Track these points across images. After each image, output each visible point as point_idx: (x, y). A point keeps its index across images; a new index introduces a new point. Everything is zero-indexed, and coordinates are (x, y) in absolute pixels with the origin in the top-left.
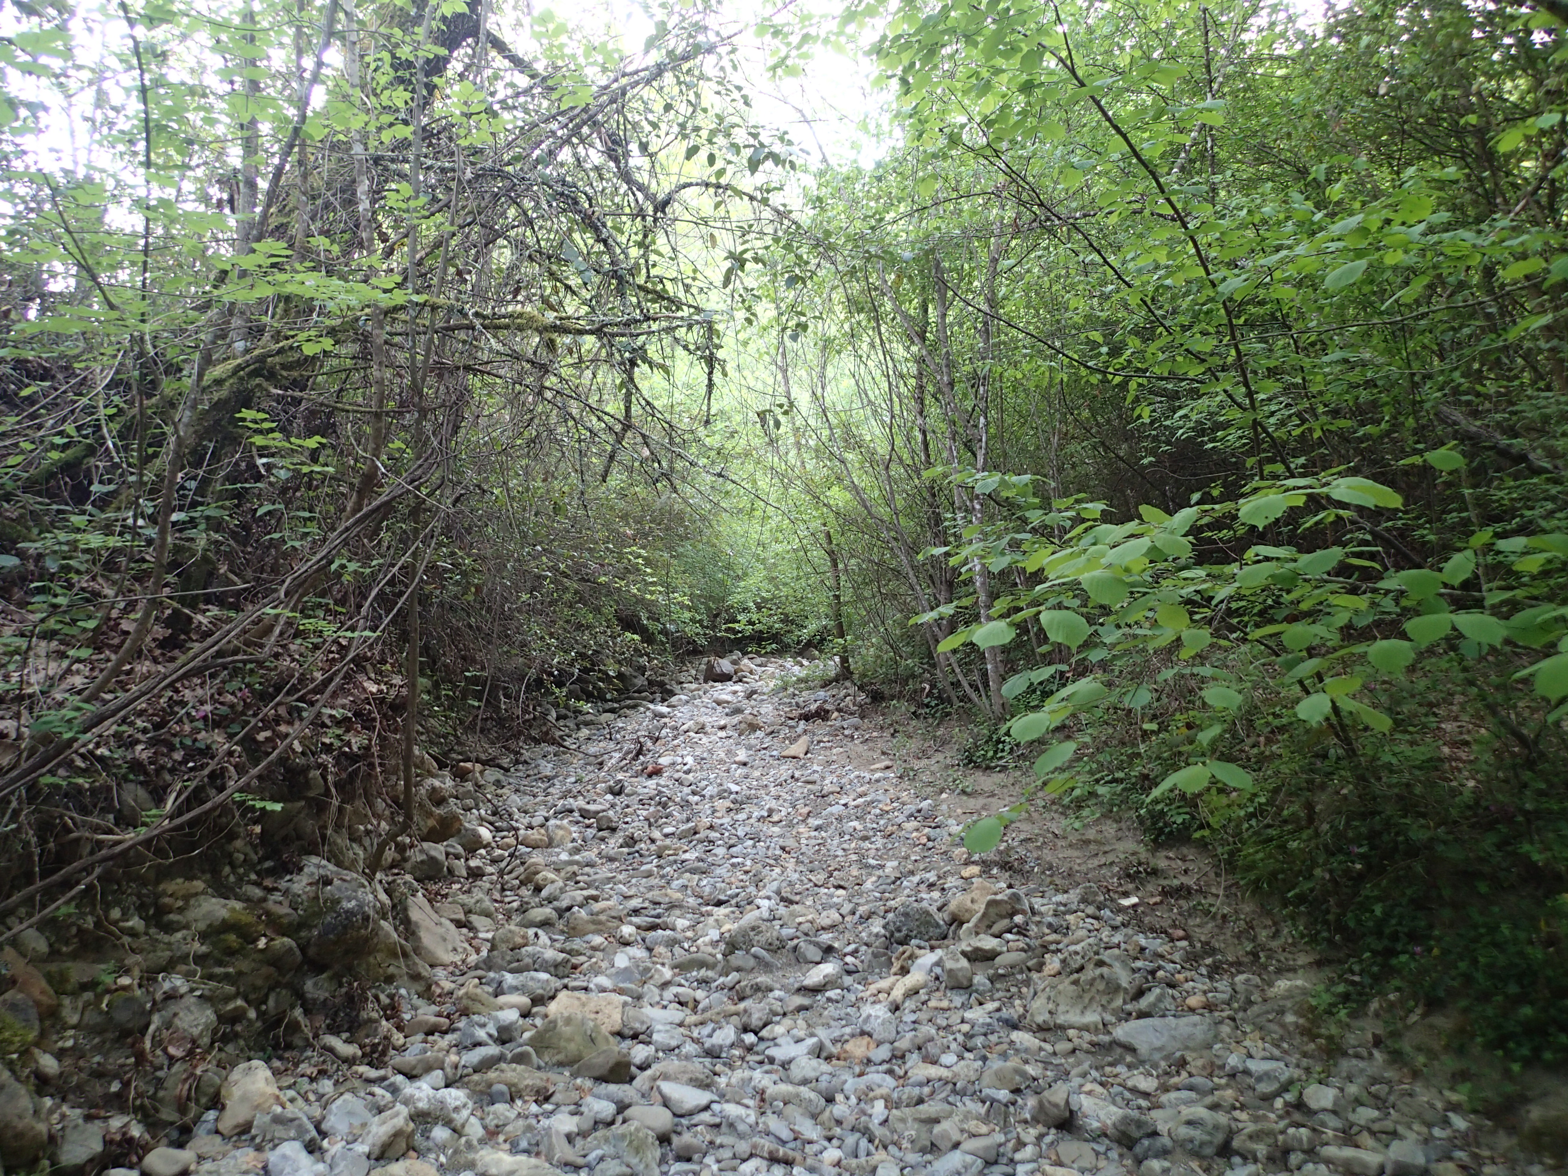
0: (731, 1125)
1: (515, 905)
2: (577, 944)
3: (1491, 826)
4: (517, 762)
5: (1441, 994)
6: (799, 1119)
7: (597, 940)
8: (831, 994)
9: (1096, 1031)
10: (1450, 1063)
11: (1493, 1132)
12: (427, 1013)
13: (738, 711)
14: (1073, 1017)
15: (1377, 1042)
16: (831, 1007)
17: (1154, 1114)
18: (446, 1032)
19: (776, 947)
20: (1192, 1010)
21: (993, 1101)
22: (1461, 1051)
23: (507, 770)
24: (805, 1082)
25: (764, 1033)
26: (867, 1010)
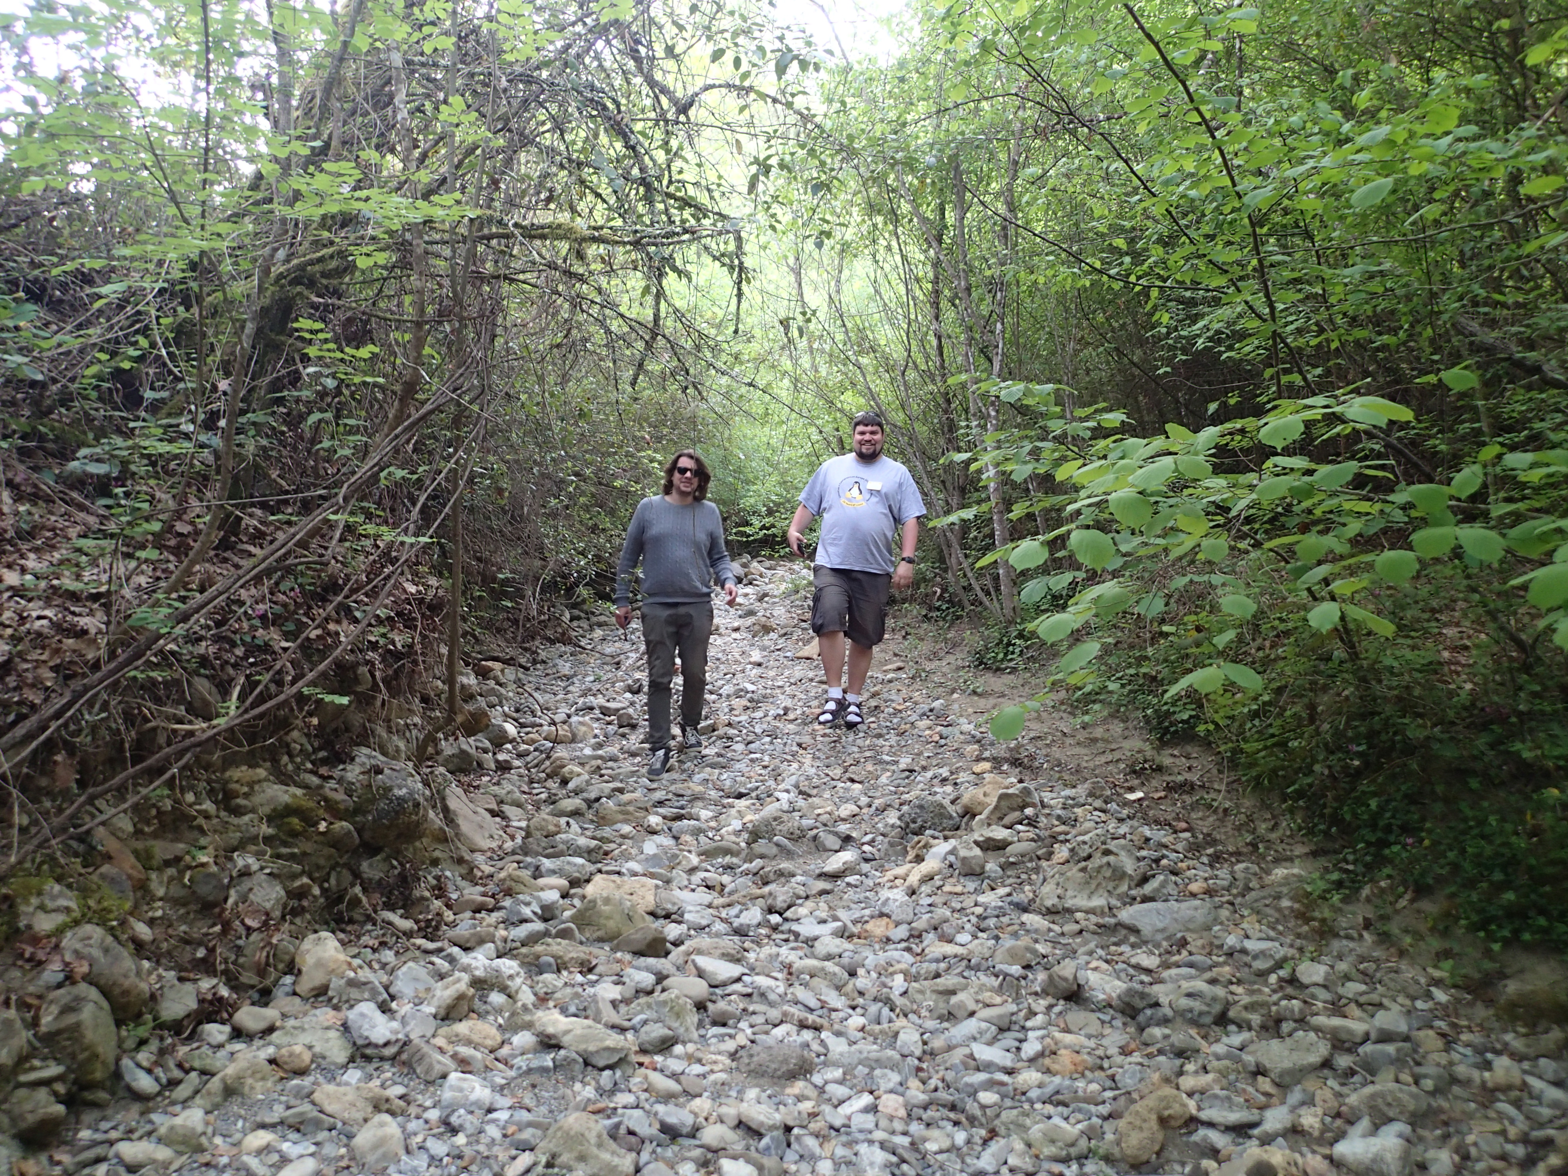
0: (763, 995)
1: (543, 796)
2: (607, 832)
3: (1484, 727)
4: (535, 662)
5: (1430, 881)
6: (825, 990)
7: (626, 829)
8: (850, 879)
9: (1103, 914)
10: (1435, 944)
11: (1471, 1004)
12: (473, 893)
13: (751, 613)
14: (1082, 901)
15: (1367, 924)
16: (851, 891)
17: (1156, 988)
18: (491, 911)
19: (797, 837)
20: (1193, 895)
21: (1006, 975)
22: (1445, 933)
23: (527, 669)
24: (829, 957)
25: (788, 914)
26: (885, 894)
